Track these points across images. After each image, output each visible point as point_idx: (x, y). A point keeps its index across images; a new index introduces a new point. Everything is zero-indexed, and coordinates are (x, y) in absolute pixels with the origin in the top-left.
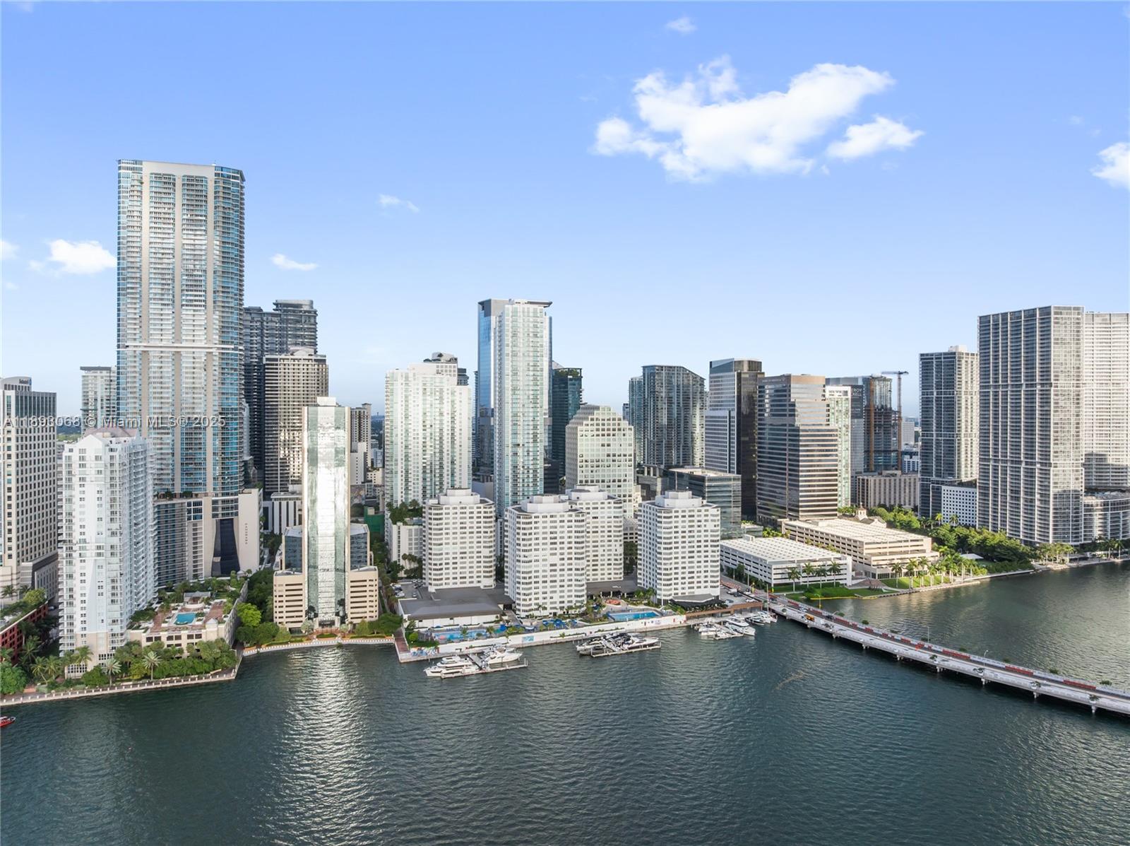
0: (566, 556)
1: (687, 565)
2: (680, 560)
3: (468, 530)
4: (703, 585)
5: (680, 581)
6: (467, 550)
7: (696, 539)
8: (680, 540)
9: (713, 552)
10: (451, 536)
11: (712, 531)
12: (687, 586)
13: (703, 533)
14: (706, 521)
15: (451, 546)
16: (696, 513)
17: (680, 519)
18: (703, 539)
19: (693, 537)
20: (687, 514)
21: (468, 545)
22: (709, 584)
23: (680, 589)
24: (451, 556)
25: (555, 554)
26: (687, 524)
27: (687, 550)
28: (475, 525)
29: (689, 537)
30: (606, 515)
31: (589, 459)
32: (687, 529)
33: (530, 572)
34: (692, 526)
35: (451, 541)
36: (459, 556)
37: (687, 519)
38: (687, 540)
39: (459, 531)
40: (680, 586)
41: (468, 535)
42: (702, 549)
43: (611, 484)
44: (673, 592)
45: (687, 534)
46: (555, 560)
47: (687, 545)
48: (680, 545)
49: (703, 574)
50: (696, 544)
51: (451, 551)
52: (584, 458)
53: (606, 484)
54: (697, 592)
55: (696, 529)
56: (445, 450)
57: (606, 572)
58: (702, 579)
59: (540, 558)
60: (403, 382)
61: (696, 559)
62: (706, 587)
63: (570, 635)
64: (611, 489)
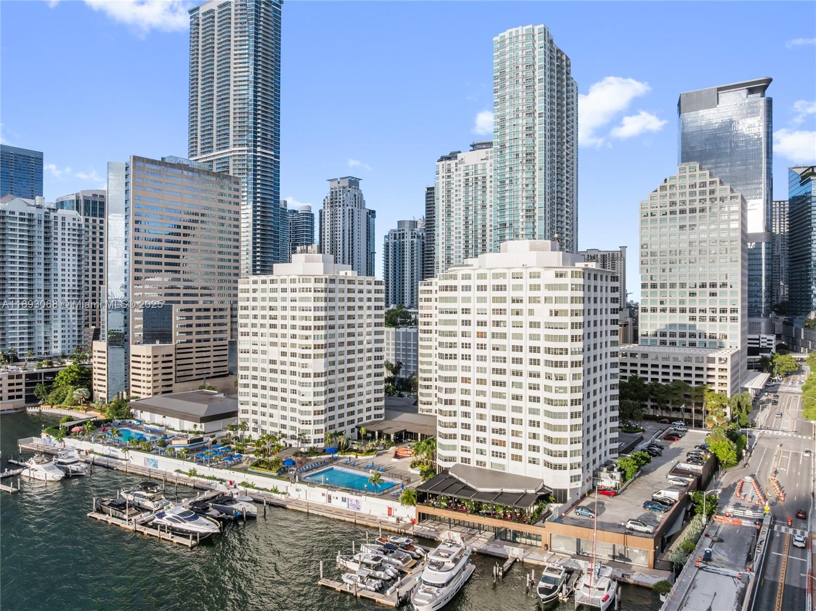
0: (288, 350)
1: (488, 400)
2: (473, 387)
4: (526, 454)
5: (473, 433)
7: (509, 342)
8: (474, 340)
9: (549, 377)
11: (549, 326)
12: (488, 447)
13: (526, 331)
14: (533, 300)
16: (509, 282)
17: (474, 294)
18: (526, 343)
19: (504, 336)
20: (490, 282)
22: (541, 456)
23: (473, 451)
25: (276, 344)
26: (490, 306)
27: (489, 365)
29: (494, 335)
31: (658, 249)
32: (490, 318)
34: (501, 312)
37: (490, 294)
38: (489, 341)
40: (473, 445)
42: (526, 368)
44: (459, 454)
45: (489, 329)
47: (489, 353)
48: (474, 352)
49: (526, 429)
50: (510, 354)
53: (688, 290)
54: (513, 468)
55: (509, 318)
58: (526, 441)
59: (259, 348)
60: (444, 174)
61: (509, 391)
62: (533, 461)
63: (203, 476)
64: (697, 298)
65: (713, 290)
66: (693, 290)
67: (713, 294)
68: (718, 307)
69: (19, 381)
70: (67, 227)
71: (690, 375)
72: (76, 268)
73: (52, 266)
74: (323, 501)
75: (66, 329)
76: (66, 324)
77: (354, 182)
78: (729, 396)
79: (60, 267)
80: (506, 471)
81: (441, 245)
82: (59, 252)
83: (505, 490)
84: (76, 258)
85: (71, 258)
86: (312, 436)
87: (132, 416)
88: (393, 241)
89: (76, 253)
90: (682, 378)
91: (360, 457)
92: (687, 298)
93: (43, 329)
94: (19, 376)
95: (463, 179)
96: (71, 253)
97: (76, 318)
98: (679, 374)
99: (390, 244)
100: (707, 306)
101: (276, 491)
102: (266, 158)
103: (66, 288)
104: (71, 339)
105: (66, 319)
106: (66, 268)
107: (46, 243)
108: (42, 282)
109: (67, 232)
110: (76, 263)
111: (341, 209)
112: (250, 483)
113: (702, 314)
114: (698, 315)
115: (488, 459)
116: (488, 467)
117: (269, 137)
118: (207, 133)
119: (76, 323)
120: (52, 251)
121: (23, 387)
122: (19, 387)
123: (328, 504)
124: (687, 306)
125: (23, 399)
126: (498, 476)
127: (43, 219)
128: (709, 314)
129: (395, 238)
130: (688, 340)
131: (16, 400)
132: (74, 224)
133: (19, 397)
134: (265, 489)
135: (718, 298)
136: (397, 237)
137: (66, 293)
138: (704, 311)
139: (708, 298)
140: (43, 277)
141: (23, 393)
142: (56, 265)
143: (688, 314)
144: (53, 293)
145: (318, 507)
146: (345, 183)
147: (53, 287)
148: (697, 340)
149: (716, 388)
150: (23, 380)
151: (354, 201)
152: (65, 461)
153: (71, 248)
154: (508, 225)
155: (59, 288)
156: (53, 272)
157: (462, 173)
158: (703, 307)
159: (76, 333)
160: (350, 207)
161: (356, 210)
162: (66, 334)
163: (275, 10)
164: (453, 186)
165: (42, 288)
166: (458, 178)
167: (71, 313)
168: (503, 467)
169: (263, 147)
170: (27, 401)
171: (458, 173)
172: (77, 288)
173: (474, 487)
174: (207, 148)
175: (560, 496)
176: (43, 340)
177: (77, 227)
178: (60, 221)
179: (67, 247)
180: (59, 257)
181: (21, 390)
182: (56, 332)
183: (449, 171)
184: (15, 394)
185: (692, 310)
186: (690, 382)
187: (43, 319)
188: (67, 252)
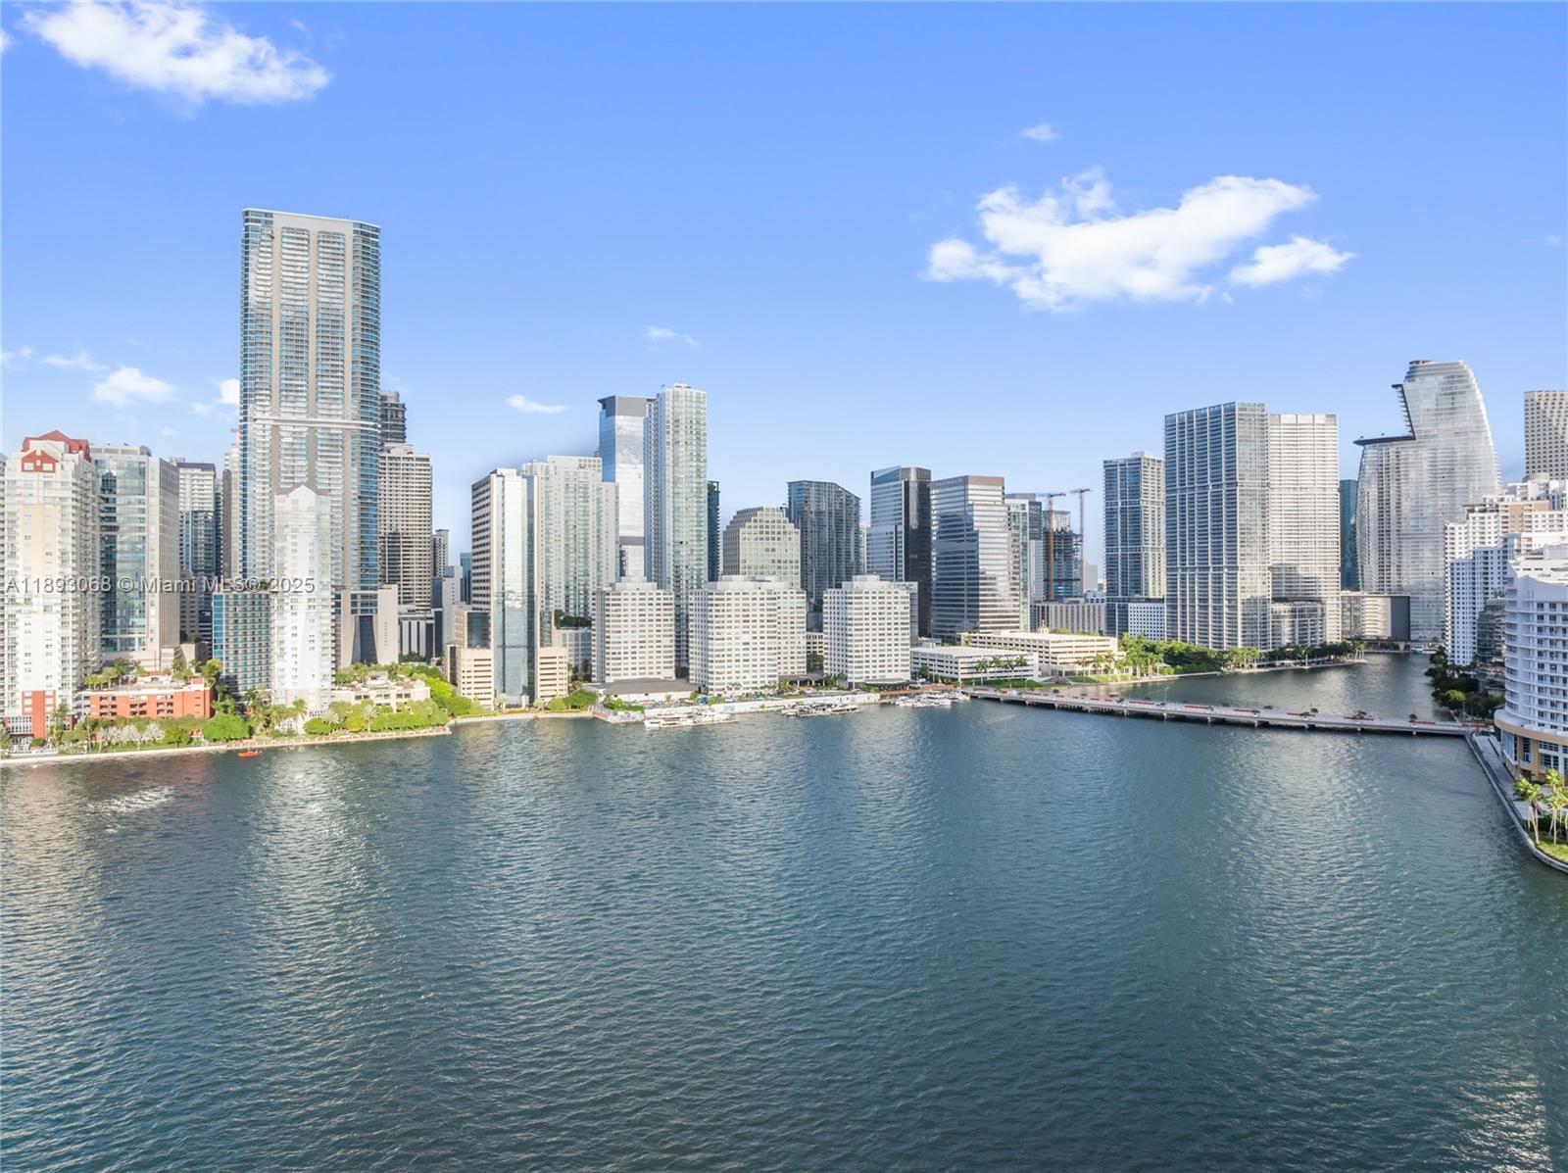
0: (758, 635)
1: (878, 648)
2: (871, 643)
3: (647, 618)
4: (893, 668)
5: (871, 664)
6: (647, 639)
7: (886, 621)
8: (870, 622)
10: (630, 623)
13: (893, 616)
14: (896, 603)
15: (629, 634)
16: (886, 595)
17: (870, 600)
18: (893, 621)
19: (884, 619)
20: (877, 595)
21: (647, 634)
23: (871, 674)
24: (630, 645)
25: (748, 632)
26: (877, 606)
27: (878, 632)
28: (655, 612)
29: (880, 619)
30: (788, 605)
32: (877, 611)
33: (723, 650)
34: (883, 608)
35: (630, 629)
36: (638, 645)
37: (877, 600)
38: (877, 621)
39: (637, 618)
40: (871, 669)
41: (647, 623)
42: (893, 632)
44: (865, 675)
45: (877, 616)
46: (748, 638)
47: (877, 627)
48: (870, 627)
49: (893, 658)
50: (886, 626)
51: (629, 640)
54: (889, 676)
55: (886, 611)
56: (590, 555)
57: (789, 666)
58: (893, 663)
59: (733, 636)
61: (887, 642)
115: (878, 675)
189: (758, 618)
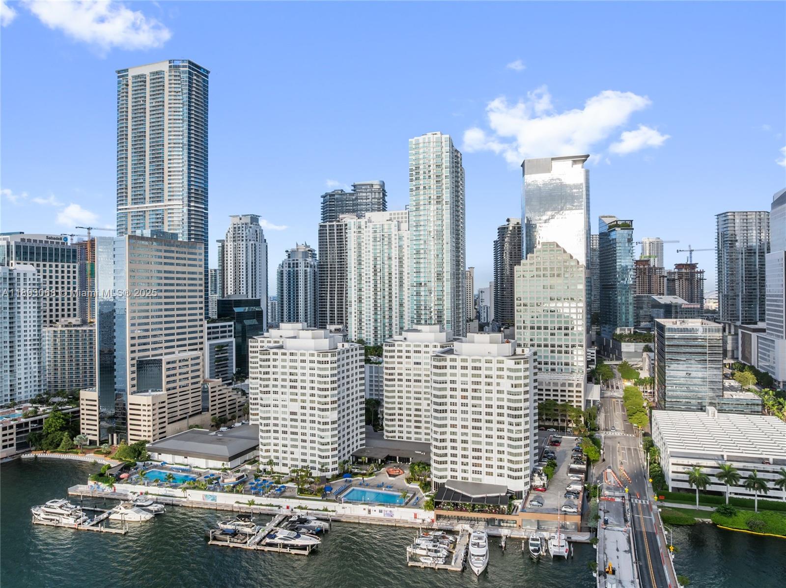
0: (308, 405)
1: (469, 438)
4: (495, 471)
5: (459, 460)
7: (484, 402)
8: (459, 401)
9: (511, 424)
11: (509, 393)
12: (470, 468)
13: (495, 395)
14: (499, 377)
16: (483, 365)
17: (458, 371)
18: (495, 403)
19: (480, 398)
20: (470, 364)
22: (506, 472)
23: (459, 471)
25: (296, 400)
26: (470, 379)
27: (470, 416)
29: (473, 398)
31: (528, 302)
32: (470, 387)
33: (269, 418)
34: (478, 383)
37: (470, 372)
38: (469, 401)
40: (459, 467)
42: (495, 418)
43: (556, 331)
44: (449, 474)
45: (470, 394)
46: (295, 407)
47: (470, 409)
48: (459, 408)
49: (495, 456)
50: (484, 410)
52: (522, 302)
53: (549, 331)
54: (486, 480)
55: (482, 387)
58: (495, 463)
59: (279, 403)
60: (356, 230)
61: (484, 432)
62: (501, 475)
63: (261, 505)
64: (556, 337)
65: (566, 331)
66: (553, 331)
67: (566, 335)
68: (570, 344)
69: (11, 431)
70: (28, 282)
71: (557, 395)
72: (36, 319)
73: (16, 319)
74: (365, 514)
75: (28, 375)
76: (28, 371)
77: (255, 219)
78: (583, 409)
79: (22, 320)
80: (483, 482)
81: (353, 288)
82: (22, 306)
83: (488, 495)
84: (36, 310)
85: (32, 310)
86: (330, 467)
87: (149, 458)
88: (287, 269)
89: (36, 305)
90: (552, 398)
91: (365, 479)
92: (549, 337)
93: (9, 378)
94: (11, 427)
95: (372, 235)
96: (32, 305)
97: (37, 365)
98: (549, 395)
99: (285, 272)
100: (563, 343)
101: (326, 510)
102: (198, 211)
103: (28, 338)
104: (33, 384)
105: (28, 366)
106: (28, 319)
107: (10, 299)
108: (8, 335)
109: (28, 287)
110: (36, 314)
111: (244, 243)
112: (304, 506)
113: (559, 349)
114: (556, 349)
115: (470, 475)
116: (470, 480)
117: (200, 192)
118: (138, 185)
119: (36, 370)
120: (16, 305)
121: (14, 436)
122: (11, 437)
123: (369, 515)
124: (549, 343)
125: (15, 447)
126: (478, 486)
127: (8, 276)
128: (564, 349)
129: (289, 267)
130: (550, 367)
131: (8, 449)
132: (34, 279)
133: (11, 445)
134: (317, 510)
135: (570, 337)
136: (292, 266)
137: (28, 343)
138: (560, 346)
139: (563, 337)
140: (8, 330)
141: (14, 442)
142: (19, 317)
143: (550, 349)
144: (17, 343)
145: (364, 518)
146: (248, 220)
147: (17, 339)
148: (556, 367)
149: (575, 404)
150: (14, 430)
151: (255, 236)
152: (144, 504)
153: (32, 301)
154: (423, 284)
155: (22, 339)
156: (16, 324)
157: (372, 231)
158: (560, 343)
159: (37, 379)
160: (253, 242)
161: (257, 244)
162: (28, 380)
163: (204, 80)
164: (364, 240)
165: (8, 340)
166: (368, 234)
167: (32, 361)
168: (480, 480)
169: (196, 202)
170: (17, 449)
171: (367, 229)
172: (37, 337)
173: (469, 495)
174: (139, 199)
175: (519, 495)
176: (9, 388)
177: (36, 282)
178: (22, 277)
179: (28, 300)
180: (22, 310)
181: (12, 439)
182: (20, 379)
183: (360, 227)
184: (8, 443)
185: (553, 346)
186: (557, 400)
187: (8, 369)
188: (28, 305)
189: (308, 385)
